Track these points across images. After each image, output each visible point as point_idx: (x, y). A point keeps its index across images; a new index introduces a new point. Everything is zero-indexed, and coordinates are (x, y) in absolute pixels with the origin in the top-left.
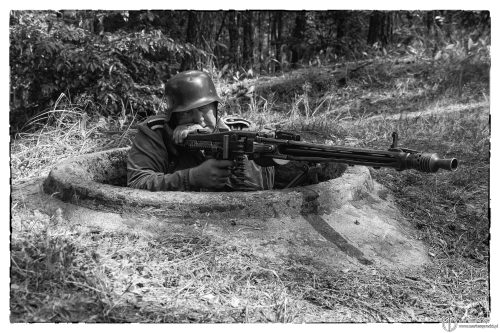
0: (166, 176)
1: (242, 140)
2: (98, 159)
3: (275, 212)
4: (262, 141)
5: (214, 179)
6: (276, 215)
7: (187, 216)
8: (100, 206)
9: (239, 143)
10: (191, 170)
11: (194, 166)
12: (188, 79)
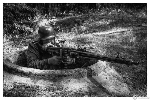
0: (40, 61)
1: (66, 51)
2: (16, 54)
3: (82, 76)
4: (73, 51)
5: (56, 62)
6: (82, 77)
7: (54, 79)
8: (23, 75)
9: (65, 51)
10: (49, 59)
11: (49, 58)
12: (46, 29)
